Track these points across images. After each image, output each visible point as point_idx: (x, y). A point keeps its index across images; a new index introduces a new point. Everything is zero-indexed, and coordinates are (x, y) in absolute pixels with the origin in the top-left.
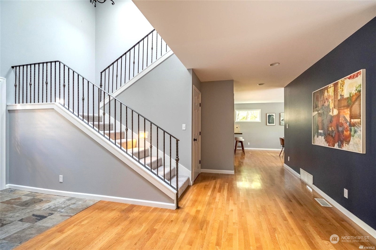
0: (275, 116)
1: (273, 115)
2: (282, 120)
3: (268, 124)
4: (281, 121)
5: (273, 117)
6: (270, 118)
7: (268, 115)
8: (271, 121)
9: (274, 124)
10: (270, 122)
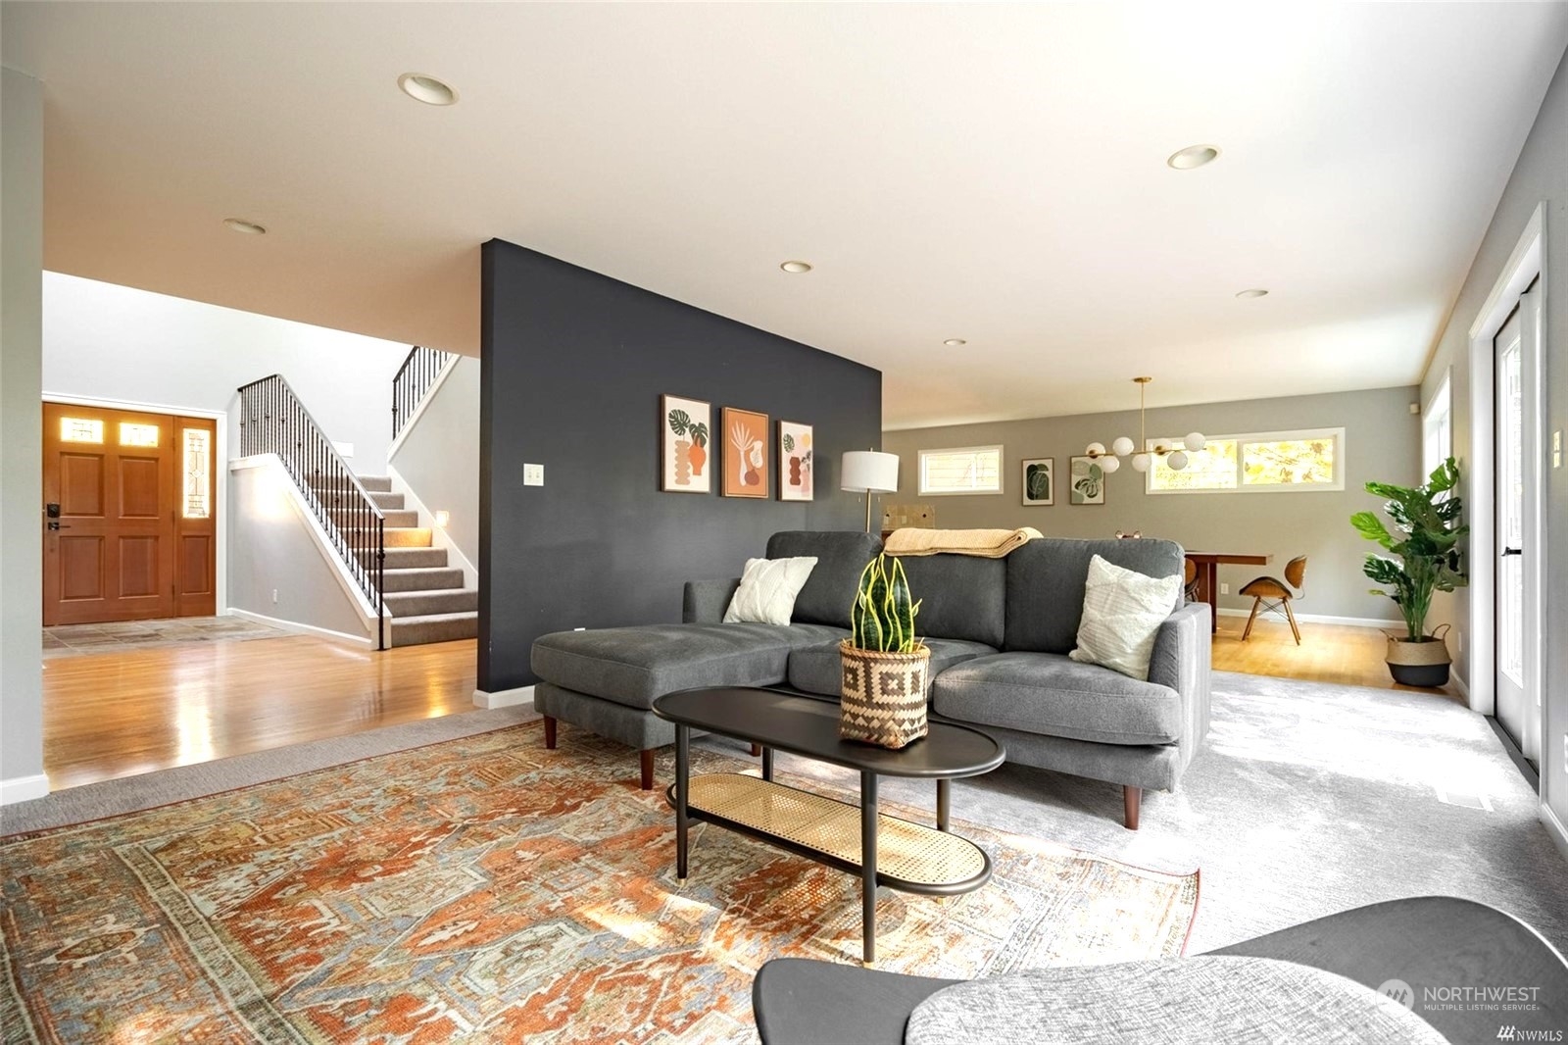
0: (1050, 467)
1: (1044, 467)
2: (1077, 486)
3: (1027, 501)
4: (1073, 488)
5: (1046, 472)
6: (1035, 477)
7: (1026, 464)
8: (1038, 490)
9: (1049, 502)
10: (1034, 493)
